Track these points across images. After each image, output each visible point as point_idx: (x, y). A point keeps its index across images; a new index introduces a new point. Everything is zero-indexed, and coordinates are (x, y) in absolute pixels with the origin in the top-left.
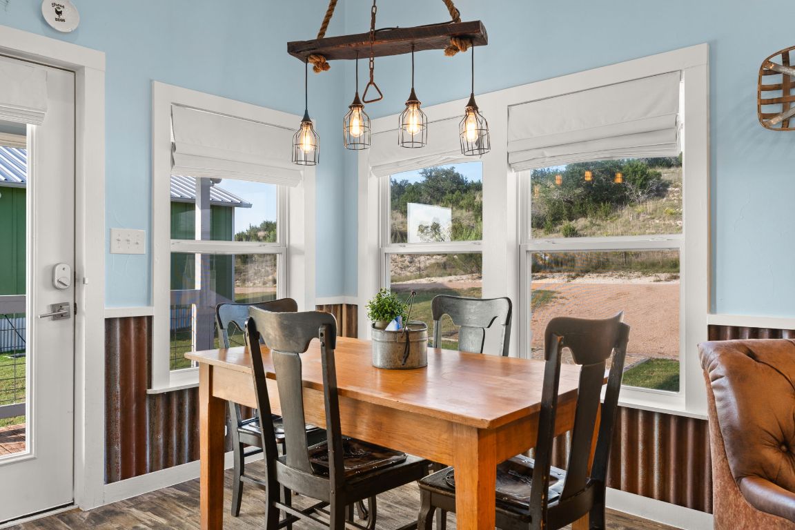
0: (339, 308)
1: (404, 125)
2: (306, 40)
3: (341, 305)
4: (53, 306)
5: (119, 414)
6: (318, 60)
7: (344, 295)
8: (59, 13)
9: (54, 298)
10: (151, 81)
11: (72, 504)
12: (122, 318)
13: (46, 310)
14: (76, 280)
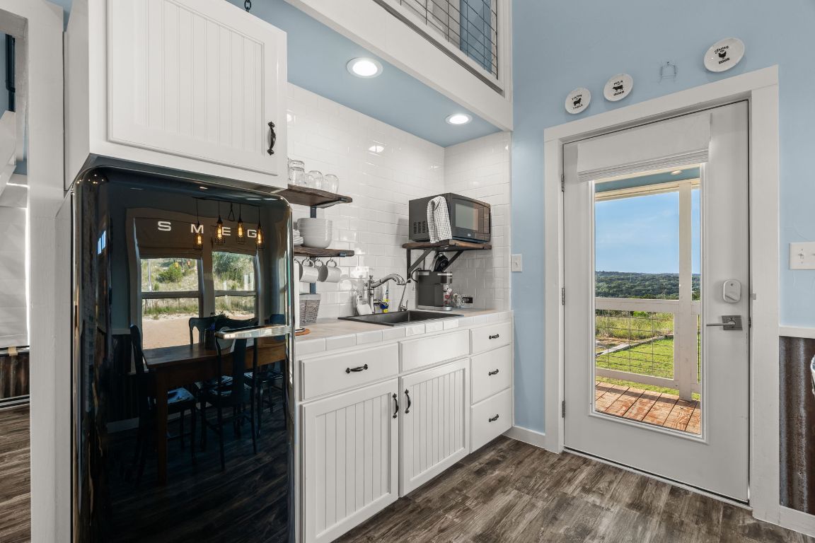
4: (724, 318)
8: (723, 55)
11: (747, 504)
12: (806, 340)
13: (717, 321)
14: (750, 296)
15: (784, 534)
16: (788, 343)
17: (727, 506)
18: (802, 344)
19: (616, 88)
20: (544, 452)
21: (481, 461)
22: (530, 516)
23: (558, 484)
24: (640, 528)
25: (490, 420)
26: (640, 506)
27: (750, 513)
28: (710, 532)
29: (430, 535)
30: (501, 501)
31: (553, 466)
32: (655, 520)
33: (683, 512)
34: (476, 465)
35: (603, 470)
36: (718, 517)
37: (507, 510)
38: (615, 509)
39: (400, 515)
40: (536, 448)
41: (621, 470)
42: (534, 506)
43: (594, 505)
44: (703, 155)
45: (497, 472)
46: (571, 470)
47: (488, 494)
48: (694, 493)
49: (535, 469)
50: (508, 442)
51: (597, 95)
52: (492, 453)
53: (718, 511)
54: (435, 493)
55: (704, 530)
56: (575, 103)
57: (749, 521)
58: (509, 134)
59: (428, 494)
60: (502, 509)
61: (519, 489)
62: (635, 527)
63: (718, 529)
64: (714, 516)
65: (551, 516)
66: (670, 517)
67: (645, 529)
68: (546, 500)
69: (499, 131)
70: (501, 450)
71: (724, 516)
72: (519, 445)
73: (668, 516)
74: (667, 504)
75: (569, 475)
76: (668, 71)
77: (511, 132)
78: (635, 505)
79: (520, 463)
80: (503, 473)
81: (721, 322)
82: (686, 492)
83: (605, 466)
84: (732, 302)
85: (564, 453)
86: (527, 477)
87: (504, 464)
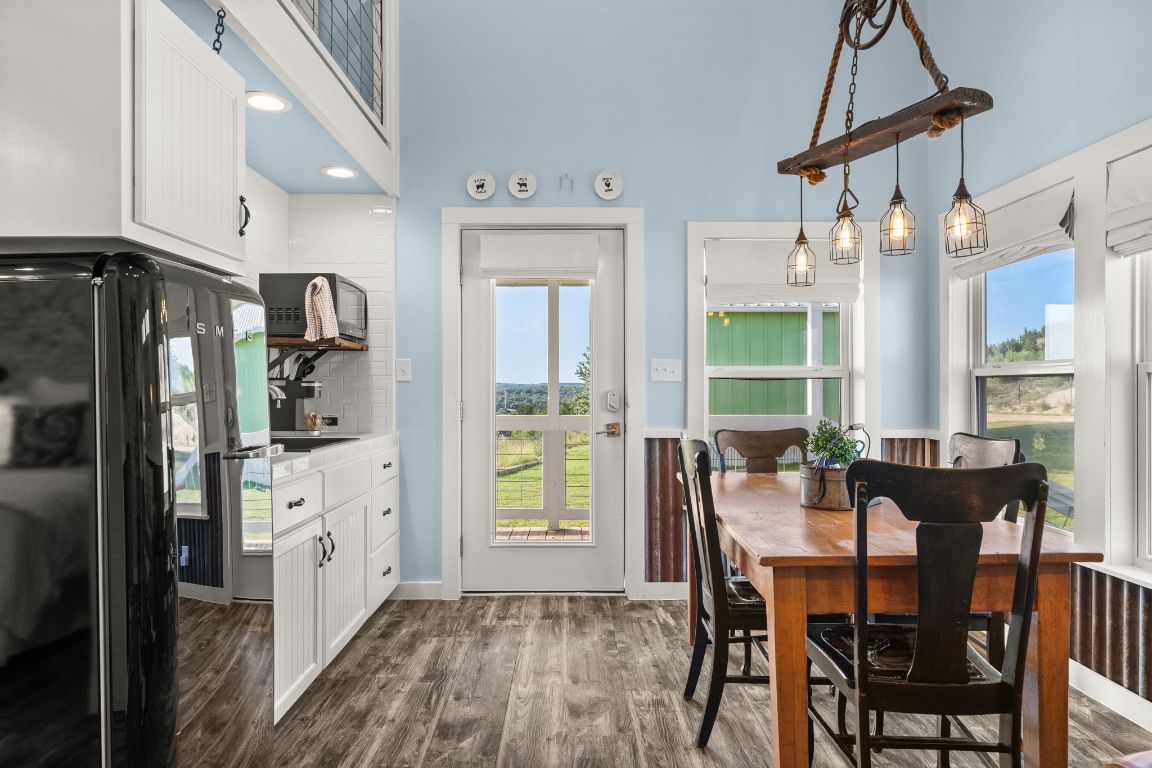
0: (920, 444)
1: (886, 231)
2: (792, 156)
3: (923, 440)
4: (608, 425)
5: (659, 524)
6: (809, 173)
7: (929, 428)
8: (608, 185)
9: (609, 419)
10: (686, 223)
11: (623, 592)
12: (660, 439)
13: (602, 429)
14: (625, 404)
15: (648, 603)
16: (649, 442)
17: (610, 598)
18: (657, 444)
19: (521, 185)
20: (442, 603)
21: (377, 626)
22: (461, 651)
23: (473, 621)
24: (557, 629)
25: (384, 574)
26: (551, 617)
27: (626, 598)
28: (604, 616)
29: (373, 693)
30: (425, 650)
31: (459, 610)
32: (565, 620)
33: (582, 610)
34: (374, 631)
35: (509, 601)
36: (607, 606)
37: (437, 653)
38: (533, 624)
39: (323, 693)
40: (431, 602)
41: (523, 597)
42: (461, 643)
43: (515, 626)
44: (593, 273)
45: (404, 631)
46: (479, 608)
47: (409, 648)
48: (587, 597)
49: (443, 618)
50: (396, 604)
51: (501, 184)
52: (386, 617)
53: (606, 602)
54: (347, 664)
55: (600, 615)
56: (478, 187)
57: (626, 603)
58: (395, 199)
59: (340, 668)
60: (432, 654)
61: (438, 636)
62: (553, 630)
63: (609, 613)
64: (604, 606)
65: (481, 644)
66: (575, 616)
67: (560, 628)
68: (469, 635)
69: (383, 193)
70: (393, 612)
71: (611, 604)
72: (410, 605)
73: (574, 616)
74: (569, 609)
75: (480, 613)
76: (566, 183)
77: (397, 198)
78: (546, 616)
79: (423, 616)
80: (412, 630)
81: (605, 429)
82: (581, 597)
83: (508, 598)
84: (613, 410)
85: (463, 598)
86: (439, 625)
87: (406, 622)
